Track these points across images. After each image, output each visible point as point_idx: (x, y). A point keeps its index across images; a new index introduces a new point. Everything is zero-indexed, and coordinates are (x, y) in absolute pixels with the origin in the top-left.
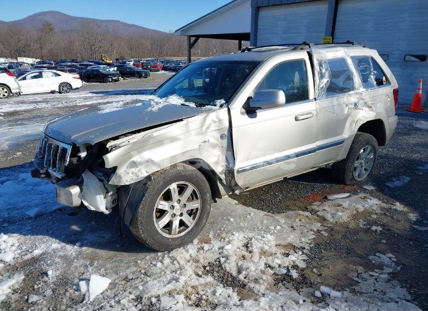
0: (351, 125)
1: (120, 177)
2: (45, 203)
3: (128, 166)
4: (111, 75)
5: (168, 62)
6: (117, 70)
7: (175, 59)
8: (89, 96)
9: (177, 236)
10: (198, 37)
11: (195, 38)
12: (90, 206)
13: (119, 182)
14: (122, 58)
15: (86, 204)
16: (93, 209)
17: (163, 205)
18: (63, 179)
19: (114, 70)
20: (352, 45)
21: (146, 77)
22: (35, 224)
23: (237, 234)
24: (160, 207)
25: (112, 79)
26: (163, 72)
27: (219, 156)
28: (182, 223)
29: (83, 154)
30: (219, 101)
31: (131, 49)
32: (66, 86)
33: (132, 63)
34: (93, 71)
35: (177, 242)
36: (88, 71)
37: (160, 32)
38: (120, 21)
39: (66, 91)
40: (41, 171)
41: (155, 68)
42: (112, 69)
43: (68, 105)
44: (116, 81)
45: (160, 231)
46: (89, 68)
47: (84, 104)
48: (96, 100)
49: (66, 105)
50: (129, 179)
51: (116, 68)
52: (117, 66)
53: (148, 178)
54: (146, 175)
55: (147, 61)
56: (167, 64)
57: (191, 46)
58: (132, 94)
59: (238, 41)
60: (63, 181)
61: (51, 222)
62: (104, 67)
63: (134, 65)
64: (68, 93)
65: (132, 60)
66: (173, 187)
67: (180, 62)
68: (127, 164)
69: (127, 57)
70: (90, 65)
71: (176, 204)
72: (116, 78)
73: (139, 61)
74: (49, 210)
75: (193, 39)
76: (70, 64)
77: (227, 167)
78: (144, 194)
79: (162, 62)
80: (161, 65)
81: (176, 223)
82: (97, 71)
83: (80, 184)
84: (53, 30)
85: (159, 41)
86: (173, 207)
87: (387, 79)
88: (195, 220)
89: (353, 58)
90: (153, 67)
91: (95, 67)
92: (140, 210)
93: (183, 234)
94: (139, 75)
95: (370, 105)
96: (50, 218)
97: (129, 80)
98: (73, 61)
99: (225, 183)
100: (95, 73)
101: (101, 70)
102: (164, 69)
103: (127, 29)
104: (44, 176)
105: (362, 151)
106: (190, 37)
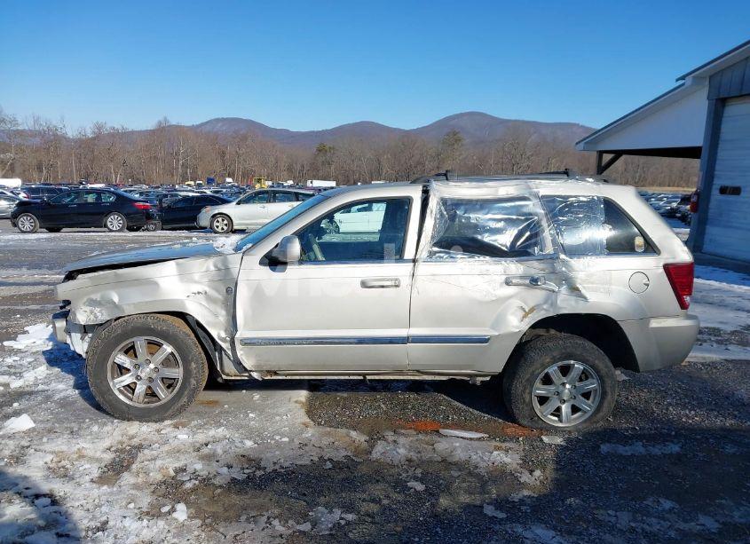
9: (141, 406)
10: (618, 154)
11: (611, 156)
17: (122, 360)
24: (117, 360)
38: (578, 124)
50: (85, 318)
57: (602, 169)
68: (84, 300)
75: (607, 158)
81: (141, 389)
84: (460, 140)
86: (139, 367)
88: (172, 394)
93: (151, 405)
95: (575, 285)
99: (230, 356)
106: (601, 153)
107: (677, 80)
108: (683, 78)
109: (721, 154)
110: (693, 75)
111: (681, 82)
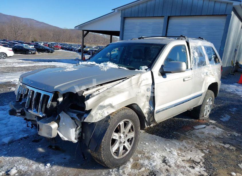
0: (205, 85)
1: (92, 117)
2: (12, 133)
3: (98, 108)
4: (31, 50)
5: (64, 45)
6: (34, 48)
7: (68, 43)
8: (20, 62)
9: (122, 157)
10: (88, 31)
11: (86, 32)
12: (64, 137)
13: (91, 120)
14: (35, 41)
15: (61, 135)
16: (66, 139)
17: (115, 136)
18: (43, 117)
19: (32, 48)
20: (202, 39)
21: (52, 53)
22: (9, 149)
23: (156, 154)
24: (114, 138)
25: (31, 53)
26: (61, 50)
27: (145, 102)
28: (124, 148)
29: (61, 99)
30: (143, 67)
31: (41, 36)
32: (3, 55)
33: (42, 44)
34: (19, 47)
35: (122, 162)
36: (16, 46)
37: (58, 27)
39: (3, 58)
40: (17, 111)
41: (57, 48)
42: (31, 47)
43: (9, 66)
44: (34, 54)
45: (113, 155)
46: (16, 45)
47: (19, 66)
48: (26, 64)
49: (7, 66)
50: (97, 118)
51: (33, 46)
52: (34, 45)
53: (108, 117)
54: (107, 115)
55: (51, 43)
56: (64, 46)
57: (84, 36)
58: (49, 62)
59: (110, 36)
60: (44, 118)
61: (21, 148)
62: (26, 45)
63: (43, 45)
64: (5, 59)
65: (43, 42)
66: (122, 123)
67: (72, 45)
68: (97, 107)
69: (38, 40)
70: (16, 43)
71: (122, 135)
72: (34, 52)
73: (47, 43)
74: (17, 139)
75: (85, 32)
76: (2, 42)
77: (149, 109)
78: (107, 129)
79: (61, 45)
80: (61, 46)
81: (121, 148)
82: (22, 47)
83: (58, 121)
85: (58, 33)
86: (120, 137)
87: (218, 60)
88: (131, 145)
89: (205, 47)
90: (56, 47)
91: (20, 45)
92: (103, 141)
93: (125, 155)
94: (48, 51)
95: (213, 74)
96: (19, 144)
97: (41, 53)
98: (4, 40)
99: (147, 120)
100: (20, 48)
101: (24, 47)
102: (62, 48)
103: (38, 25)
104: (20, 114)
105: (208, 100)
106: (84, 31)
107: (112, 10)
108: (114, 10)
109: (125, 34)
110: (118, 9)
111: (113, 11)
